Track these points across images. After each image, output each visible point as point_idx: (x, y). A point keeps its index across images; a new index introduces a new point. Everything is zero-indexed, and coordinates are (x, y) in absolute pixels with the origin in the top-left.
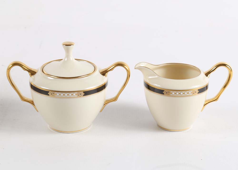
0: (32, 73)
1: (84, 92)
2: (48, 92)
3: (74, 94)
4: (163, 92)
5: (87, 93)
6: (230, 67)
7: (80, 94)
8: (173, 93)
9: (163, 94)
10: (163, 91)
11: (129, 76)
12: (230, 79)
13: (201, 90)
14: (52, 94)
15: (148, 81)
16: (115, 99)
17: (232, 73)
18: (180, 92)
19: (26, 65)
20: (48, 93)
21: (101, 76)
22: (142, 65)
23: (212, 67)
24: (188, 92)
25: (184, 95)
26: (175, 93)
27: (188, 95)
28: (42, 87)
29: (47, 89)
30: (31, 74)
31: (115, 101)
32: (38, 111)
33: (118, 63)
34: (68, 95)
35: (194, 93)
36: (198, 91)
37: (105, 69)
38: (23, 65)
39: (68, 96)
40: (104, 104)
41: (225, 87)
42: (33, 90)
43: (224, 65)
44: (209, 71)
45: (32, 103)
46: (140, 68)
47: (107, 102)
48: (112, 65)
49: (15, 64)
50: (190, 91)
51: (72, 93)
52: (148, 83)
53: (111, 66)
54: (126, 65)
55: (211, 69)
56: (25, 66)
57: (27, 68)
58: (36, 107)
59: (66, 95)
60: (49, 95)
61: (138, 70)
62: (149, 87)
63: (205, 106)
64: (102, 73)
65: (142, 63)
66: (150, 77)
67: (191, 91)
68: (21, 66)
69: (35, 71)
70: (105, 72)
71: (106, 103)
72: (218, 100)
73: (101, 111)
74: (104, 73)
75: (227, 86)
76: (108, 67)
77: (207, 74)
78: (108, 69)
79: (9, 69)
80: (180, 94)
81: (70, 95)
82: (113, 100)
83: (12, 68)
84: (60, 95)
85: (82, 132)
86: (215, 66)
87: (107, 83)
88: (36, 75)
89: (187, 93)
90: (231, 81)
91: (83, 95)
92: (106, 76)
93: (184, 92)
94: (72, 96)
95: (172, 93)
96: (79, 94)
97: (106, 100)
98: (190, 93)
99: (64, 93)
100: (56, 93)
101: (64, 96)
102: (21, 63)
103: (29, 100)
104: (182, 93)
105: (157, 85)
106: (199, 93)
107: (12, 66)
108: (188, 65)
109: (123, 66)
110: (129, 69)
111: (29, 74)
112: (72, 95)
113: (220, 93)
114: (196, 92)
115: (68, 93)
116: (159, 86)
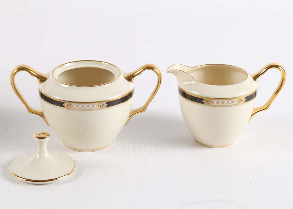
0: (42, 79)
1: (107, 103)
2: (64, 103)
3: (96, 106)
4: (203, 101)
5: (110, 104)
6: (283, 69)
7: (103, 105)
8: (215, 102)
9: (203, 103)
10: (203, 99)
11: (160, 81)
12: (283, 83)
13: (249, 98)
14: (68, 105)
15: (184, 87)
16: (143, 109)
17: (286, 75)
18: (223, 101)
19: (33, 69)
20: (64, 105)
21: (127, 81)
22: (176, 68)
23: (262, 69)
24: (232, 100)
25: (228, 104)
26: (218, 103)
27: (233, 104)
28: (55, 97)
29: (62, 99)
30: (40, 80)
31: (143, 111)
32: (49, 125)
33: (147, 66)
34: (88, 106)
35: (241, 102)
36: (245, 99)
37: (131, 73)
38: (30, 70)
39: (88, 108)
40: (130, 116)
41: (277, 92)
42: (43, 100)
43: (276, 66)
44: (258, 74)
45: (42, 115)
46: (174, 72)
47: (134, 113)
48: (139, 68)
49: (21, 69)
50: (235, 99)
51: (93, 104)
52: (183, 90)
53: (138, 70)
54: (157, 68)
55: (260, 72)
56: (33, 71)
57: (36, 74)
58: (47, 121)
59: (85, 106)
60: (64, 107)
61: (172, 74)
62: (184, 94)
63: (252, 116)
64: (127, 79)
65: (176, 65)
66: (186, 83)
67: (237, 100)
68: (29, 70)
69: (45, 77)
70: (131, 77)
71: (131, 114)
72: (269, 109)
73: (126, 125)
74: (129, 78)
75: (279, 92)
76: (135, 71)
77: (255, 78)
78: (134, 73)
79: (14, 75)
80: (223, 103)
81: (90, 106)
82: (141, 110)
83: (16, 73)
84: (78, 106)
85: (103, 150)
86: (265, 68)
87: (133, 90)
88: (47, 82)
89: (232, 102)
90: (284, 86)
91: (106, 106)
92: (132, 82)
93: (228, 101)
94: (93, 108)
95: (213, 102)
96: (101, 105)
97: (132, 110)
98: (235, 101)
99: (83, 104)
100: (73, 104)
101: (83, 108)
102: (28, 68)
103: (38, 111)
104: (225, 102)
105: (194, 92)
106: (246, 101)
107: (17, 71)
108: (232, 66)
109: (153, 69)
110: (160, 73)
111: (38, 80)
112: (93, 106)
113: (271, 100)
114: (243, 100)
115: (88, 104)
116: (197, 93)
